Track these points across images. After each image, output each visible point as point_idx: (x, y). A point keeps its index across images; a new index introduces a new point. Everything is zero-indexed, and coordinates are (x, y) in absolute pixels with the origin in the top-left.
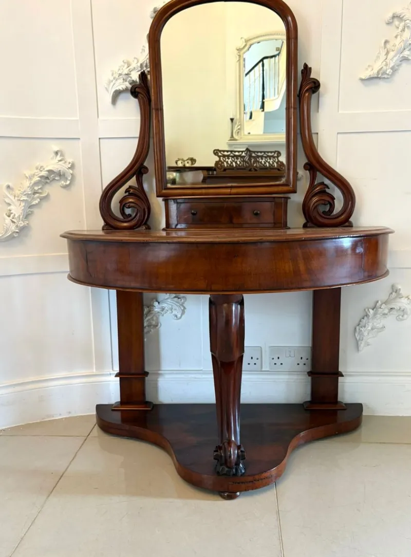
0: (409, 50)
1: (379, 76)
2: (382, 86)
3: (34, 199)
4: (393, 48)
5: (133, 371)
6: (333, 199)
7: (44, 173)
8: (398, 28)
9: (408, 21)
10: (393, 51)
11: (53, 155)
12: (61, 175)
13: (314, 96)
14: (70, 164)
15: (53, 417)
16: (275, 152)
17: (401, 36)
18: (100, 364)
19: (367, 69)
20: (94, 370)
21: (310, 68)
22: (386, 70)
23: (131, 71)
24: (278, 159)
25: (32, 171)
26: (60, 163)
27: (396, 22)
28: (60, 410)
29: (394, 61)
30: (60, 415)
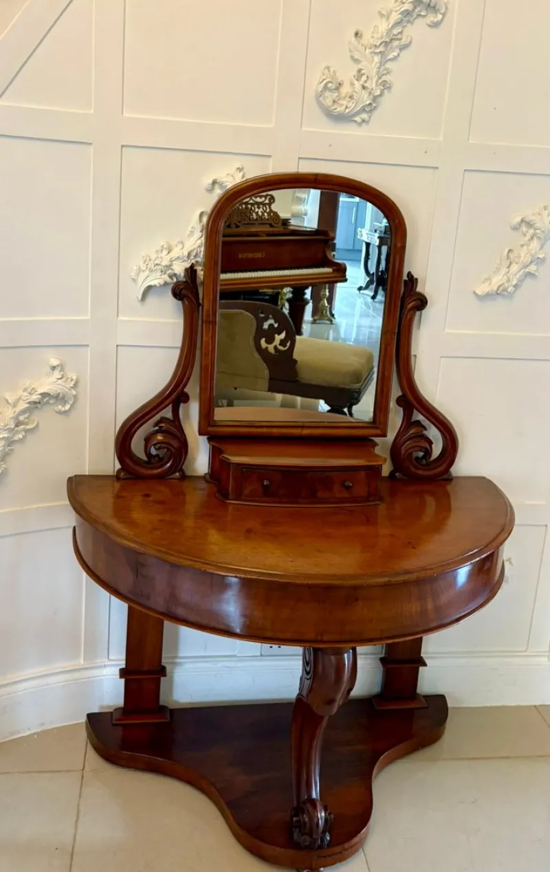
0: (536, 264)
1: (499, 292)
2: (501, 303)
3: (18, 432)
4: (517, 260)
5: (145, 668)
6: (430, 443)
7: (35, 397)
8: (525, 235)
9: (538, 231)
10: (516, 263)
11: (48, 369)
12: (59, 398)
13: (418, 313)
14: (73, 383)
15: (19, 733)
16: (266, 197)
17: (528, 245)
18: (91, 651)
19: (484, 282)
20: (82, 662)
22: (508, 288)
23: (172, 261)
24: (270, 208)
25: (20, 395)
26: (60, 381)
27: (524, 229)
28: (29, 722)
29: (517, 277)
30: (29, 729)
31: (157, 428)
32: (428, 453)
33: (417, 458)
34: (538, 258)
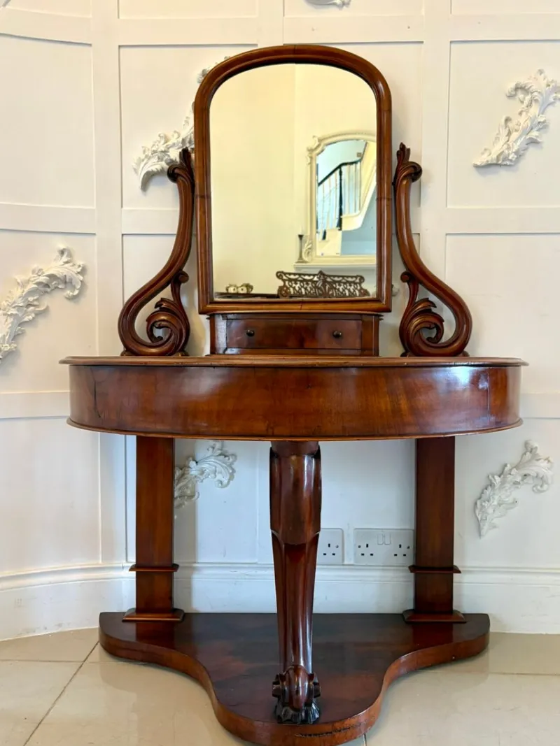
0: (537, 131)
1: (500, 162)
2: (503, 174)
3: (26, 313)
4: (516, 127)
5: (156, 563)
6: (441, 321)
7: (43, 279)
8: (522, 102)
9: (536, 94)
10: (516, 131)
11: (57, 254)
12: (66, 282)
13: (414, 185)
14: (81, 268)
15: (34, 632)
16: (356, 277)
17: (527, 112)
18: (109, 553)
19: (483, 154)
20: (100, 562)
21: (409, 150)
22: (509, 155)
23: (169, 148)
24: (360, 286)
25: (27, 275)
26: (67, 265)
27: (520, 95)
28: (45, 621)
29: (519, 143)
30: (46, 629)
31: (158, 309)
32: (440, 331)
33: (429, 339)
34: (539, 123)
